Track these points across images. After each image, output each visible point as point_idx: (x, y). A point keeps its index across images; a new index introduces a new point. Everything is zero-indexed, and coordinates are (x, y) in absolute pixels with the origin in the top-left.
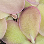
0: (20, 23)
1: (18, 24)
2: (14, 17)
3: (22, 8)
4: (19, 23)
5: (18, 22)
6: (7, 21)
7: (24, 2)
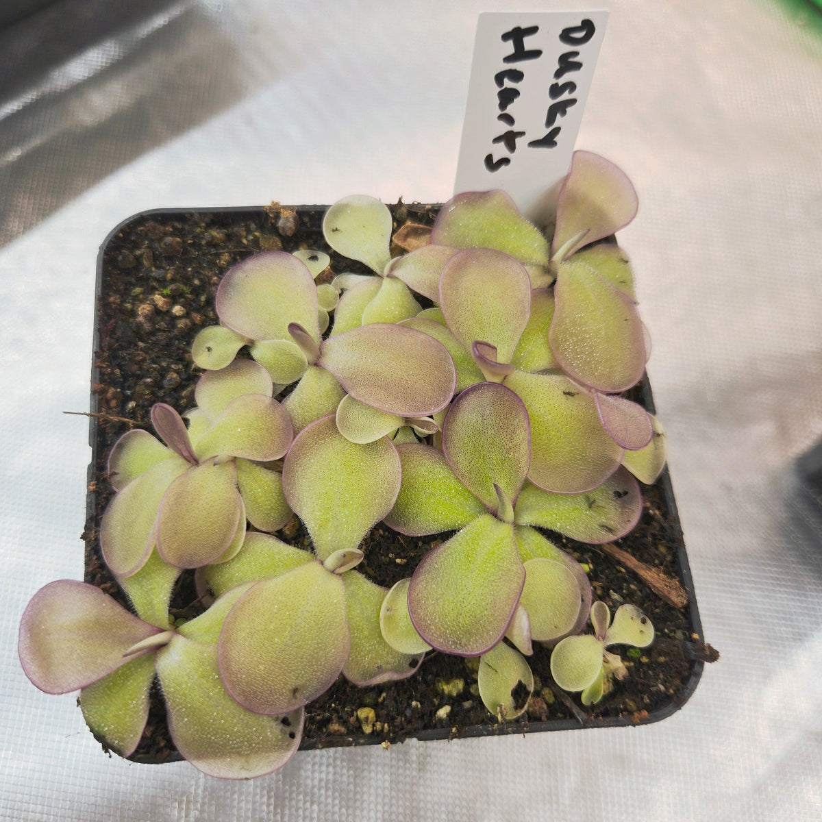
0: (447, 448)
2: (423, 427)
4: (444, 449)
6: (396, 446)
7: (454, 369)
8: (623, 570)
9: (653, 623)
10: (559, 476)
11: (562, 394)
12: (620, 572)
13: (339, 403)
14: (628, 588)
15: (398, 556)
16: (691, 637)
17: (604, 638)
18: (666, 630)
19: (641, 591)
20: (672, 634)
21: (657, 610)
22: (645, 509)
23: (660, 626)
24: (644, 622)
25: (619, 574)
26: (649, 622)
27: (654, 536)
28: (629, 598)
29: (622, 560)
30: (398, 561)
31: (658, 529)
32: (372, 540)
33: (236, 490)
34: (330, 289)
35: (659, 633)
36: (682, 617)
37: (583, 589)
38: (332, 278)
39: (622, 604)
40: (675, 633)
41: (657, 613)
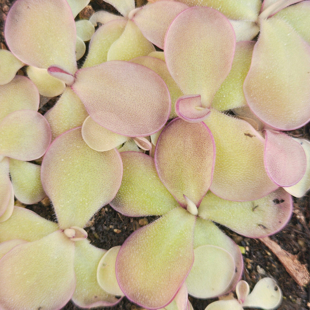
0: (158, 158)
1: (154, 162)
2: (141, 145)
3: (161, 117)
4: (156, 160)
5: (153, 157)
6: (121, 153)
7: (170, 101)
8: (269, 254)
9: (282, 290)
10: (234, 188)
11: (244, 135)
12: (267, 255)
13: (85, 119)
14: (270, 266)
15: (116, 227)
16: (306, 304)
17: (243, 302)
18: (290, 297)
19: (279, 269)
20: (294, 300)
21: (288, 283)
22: (294, 215)
23: (287, 294)
24: (276, 289)
25: (266, 256)
26: (279, 290)
27: (296, 234)
28: (269, 272)
29: (270, 247)
30: (115, 230)
31: (300, 229)
32: (100, 215)
33: (9, 179)
34: (88, 24)
35: (285, 298)
36: (303, 290)
37: (238, 264)
38: (91, 14)
39: (263, 276)
40: (296, 299)
41: (287, 285)
